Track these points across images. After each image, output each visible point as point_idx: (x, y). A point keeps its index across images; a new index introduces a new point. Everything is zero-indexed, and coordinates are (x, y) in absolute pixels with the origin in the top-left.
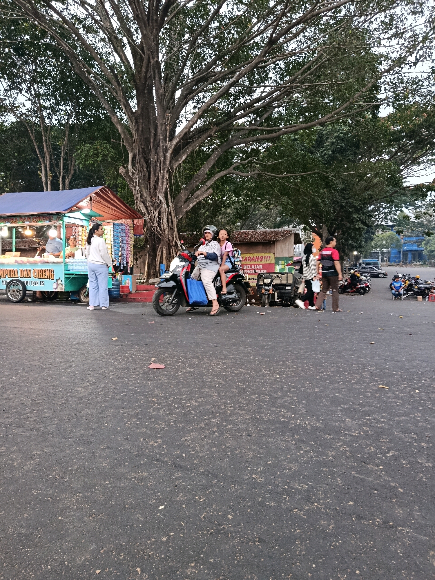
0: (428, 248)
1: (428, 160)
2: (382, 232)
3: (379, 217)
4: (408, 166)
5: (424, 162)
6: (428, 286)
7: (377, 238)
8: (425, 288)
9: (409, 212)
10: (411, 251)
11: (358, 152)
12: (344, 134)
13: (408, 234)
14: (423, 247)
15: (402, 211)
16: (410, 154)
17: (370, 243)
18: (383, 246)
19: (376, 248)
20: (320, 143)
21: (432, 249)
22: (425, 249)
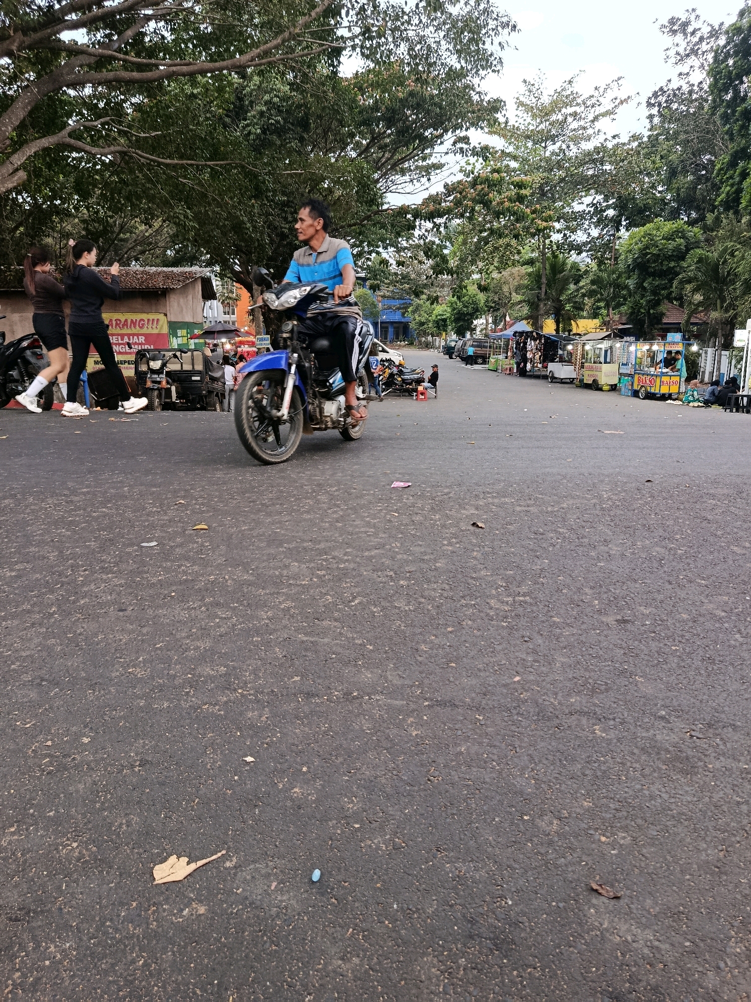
0: (417, 318)
1: (417, 167)
4: (386, 174)
5: (411, 170)
6: (416, 376)
8: (413, 380)
9: (389, 254)
10: (392, 323)
11: (306, 136)
12: (282, 99)
13: (387, 294)
14: (409, 316)
15: (378, 253)
16: (390, 152)
20: (238, 110)
21: (423, 320)
22: (413, 319)
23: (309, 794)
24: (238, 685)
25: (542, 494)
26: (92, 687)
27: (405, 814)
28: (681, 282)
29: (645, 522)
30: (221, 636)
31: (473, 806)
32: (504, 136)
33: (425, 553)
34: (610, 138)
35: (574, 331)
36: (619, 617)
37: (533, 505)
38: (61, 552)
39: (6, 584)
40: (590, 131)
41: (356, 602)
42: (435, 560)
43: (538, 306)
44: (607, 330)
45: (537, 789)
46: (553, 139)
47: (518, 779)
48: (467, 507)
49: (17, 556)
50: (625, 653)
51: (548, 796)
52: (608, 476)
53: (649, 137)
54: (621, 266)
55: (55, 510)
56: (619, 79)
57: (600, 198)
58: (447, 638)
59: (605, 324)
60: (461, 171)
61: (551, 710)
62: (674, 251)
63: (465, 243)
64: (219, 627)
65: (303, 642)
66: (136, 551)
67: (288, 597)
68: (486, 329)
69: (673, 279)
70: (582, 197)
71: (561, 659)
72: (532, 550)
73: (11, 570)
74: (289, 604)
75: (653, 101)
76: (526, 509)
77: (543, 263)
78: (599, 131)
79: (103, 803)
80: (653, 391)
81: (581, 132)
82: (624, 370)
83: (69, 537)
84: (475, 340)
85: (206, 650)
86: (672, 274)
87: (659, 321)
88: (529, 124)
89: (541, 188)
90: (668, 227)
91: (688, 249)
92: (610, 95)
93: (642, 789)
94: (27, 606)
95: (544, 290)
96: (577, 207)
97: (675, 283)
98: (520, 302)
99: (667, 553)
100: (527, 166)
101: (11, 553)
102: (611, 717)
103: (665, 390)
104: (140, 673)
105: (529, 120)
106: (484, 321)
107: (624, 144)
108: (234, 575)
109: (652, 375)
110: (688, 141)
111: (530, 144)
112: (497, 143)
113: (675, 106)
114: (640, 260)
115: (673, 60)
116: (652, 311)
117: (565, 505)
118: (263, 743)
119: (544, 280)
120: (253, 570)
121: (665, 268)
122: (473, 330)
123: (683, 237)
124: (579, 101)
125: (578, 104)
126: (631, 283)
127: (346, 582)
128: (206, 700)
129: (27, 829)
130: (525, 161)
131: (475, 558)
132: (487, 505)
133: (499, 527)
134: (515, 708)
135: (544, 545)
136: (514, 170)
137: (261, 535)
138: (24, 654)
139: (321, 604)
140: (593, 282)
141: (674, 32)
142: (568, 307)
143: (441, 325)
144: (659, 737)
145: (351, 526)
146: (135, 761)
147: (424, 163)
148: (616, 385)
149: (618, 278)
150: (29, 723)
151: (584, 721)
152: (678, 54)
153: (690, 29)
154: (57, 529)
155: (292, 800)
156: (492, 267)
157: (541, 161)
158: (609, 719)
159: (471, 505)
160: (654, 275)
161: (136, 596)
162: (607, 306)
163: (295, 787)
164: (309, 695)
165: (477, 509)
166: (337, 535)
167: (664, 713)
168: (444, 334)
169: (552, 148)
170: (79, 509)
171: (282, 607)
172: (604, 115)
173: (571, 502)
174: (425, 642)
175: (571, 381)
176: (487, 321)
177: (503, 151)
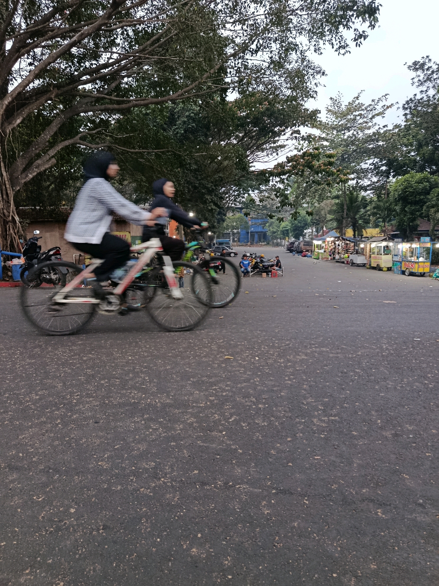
0: (271, 229)
1: (271, 147)
2: (232, 214)
3: (229, 199)
4: (253, 151)
5: (267, 149)
6: (271, 263)
7: (228, 220)
8: (269, 266)
9: (254, 195)
10: (257, 232)
12: (195, 114)
13: (254, 216)
14: (267, 228)
15: (249, 194)
17: (223, 224)
18: (233, 228)
19: (228, 229)
20: (171, 121)
21: (275, 230)
22: (269, 230)
23: (201, 553)
24: (161, 475)
25: (345, 345)
26: (77, 474)
27: (260, 570)
28: (428, 207)
29: (409, 365)
30: (153, 441)
31: (302, 565)
32: (320, 129)
33: (274, 386)
34: (382, 127)
35: (365, 235)
36: (393, 432)
37: (340, 353)
38: (64, 383)
39: (33, 404)
40: (370, 124)
41: (233, 419)
42: (281, 391)
43: (342, 222)
44: (384, 236)
45: (342, 555)
46: (348, 129)
47: (330, 547)
48: (300, 354)
49: (40, 385)
50: (397, 458)
51: (348, 560)
52: (386, 333)
53: (405, 126)
54: (391, 199)
55: (62, 355)
56: (386, 95)
57: (376, 160)
58: (287, 446)
59: (383, 231)
60: (295, 148)
61: (351, 497)
62: (423, 189)
63: (298, 187)
64: (152, 435)
65: (200, 446)
66: (106, 383)
67: (192, 415)
68: (312, 235)
69: (423, 205)
70: (366, 160)
71: (356, 462)
72: (339, 384)
73: (37, 395)
74: (193, 420)
75: (406, 106)
76: (336, 355)
77: (345, 198)
78: (375, 124)
79: (80, 555)
80: (413, 271)
81: (364, 125)
82: (396, 259)
83: (70, 373)
84: (305, 242)
85: (144, 451)
86: (422, 203)
87: (416, 230)
88: (334, 121)
89: (342, 156)
90: (419, 175)
91: (431, 188)
92: (381, 104)
93: (409, 557)
94: (43, 419)
95: (345, 213)
96: (364, 166)
97: (424, 208)
98: (331, 220)
99: (423, 387)
100: (334, 145)
101: (37, 383)
102: (388, 503)
103: (421, 270)
104: (106, 466)
105: (334, 119)
106: (311, 231)
107: (390, 130)
108: (161, 399)
109: (413, 262)
110: (428, 127)
111: (335, 132)
112: (316, 132)
113: (420, 108)
114: (402, 195)
115: (417, 84)
116: (411, 224)
117: (360, 353)
118: (175, 516)
119: (345, 207)
120: (172, 396)
121: (417, 199)
122: (304, 236)
123: (428, 181)
124: (363, 108)
125: (363, 110)
126: (398, 208)
127: (227, 405)
128: (143, 485)
129: (36, 572)
130: (332, 141)
131: (305, 390)
132: (312, 352)
133: (319, 368)
134: (328, 496)
135: (347, 381)
136: (326, 147)
137: (178, 373)
138: (41, 451)
139: (212, 420)
140: (374, 208)
141: (416, 70)
142: (360, 222)
143: (285, 233)
144: (418, 519)
145: (231, 366)
146: (100, 526)
147: (275, 145)
148: (391, 267)
149: (390, 205)
150: (41, 497)
151: (371, 505)
152: (419, 80)
153: (426, 67)
154: (63, 368)
155: (192, 557)
156: (315, 201)
157: (341, 141)
158: (387, 505)
159: (303, 353)
160: (411, 203)
161: (105, 414)
162: (384, 221)
163: (194, 548)
164: (203, 484)
165: (306, 355)
166: (222, 373)
167: (421, 501)
168: (287, 238)
169: (347, 134)
170: (75, 354)
171: (189, 422)
172: (378, 115)
173: (363, 351)
174: (273, 448)
175: (364, 265)
176: (312, 230)
177: (319, 137)
